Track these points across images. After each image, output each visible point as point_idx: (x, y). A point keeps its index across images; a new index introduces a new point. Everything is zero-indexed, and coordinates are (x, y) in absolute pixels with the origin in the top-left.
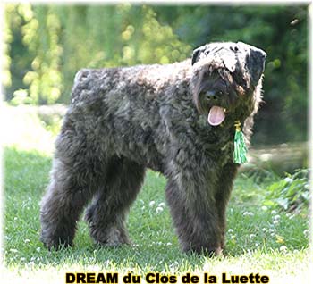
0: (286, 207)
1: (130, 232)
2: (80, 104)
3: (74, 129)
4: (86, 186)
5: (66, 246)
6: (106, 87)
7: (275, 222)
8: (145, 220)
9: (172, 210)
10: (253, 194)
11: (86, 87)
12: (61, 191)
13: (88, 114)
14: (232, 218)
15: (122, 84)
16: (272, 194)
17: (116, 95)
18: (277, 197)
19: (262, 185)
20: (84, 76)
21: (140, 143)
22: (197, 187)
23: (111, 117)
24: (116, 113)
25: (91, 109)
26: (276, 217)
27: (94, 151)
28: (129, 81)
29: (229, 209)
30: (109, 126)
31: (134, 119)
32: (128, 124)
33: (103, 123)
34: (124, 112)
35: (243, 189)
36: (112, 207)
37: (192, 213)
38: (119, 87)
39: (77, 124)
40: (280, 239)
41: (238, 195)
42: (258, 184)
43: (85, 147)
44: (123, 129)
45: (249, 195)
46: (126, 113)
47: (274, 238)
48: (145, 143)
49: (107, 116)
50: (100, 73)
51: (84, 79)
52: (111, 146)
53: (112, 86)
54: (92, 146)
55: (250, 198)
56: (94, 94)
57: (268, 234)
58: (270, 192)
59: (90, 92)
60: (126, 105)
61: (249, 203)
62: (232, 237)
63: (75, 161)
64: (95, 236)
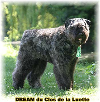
0: (93, 73)
1: (42, 83)
2: (25, 42)
3: (23, 50)
4: (28, 69)
5: (21, 88)
6: (33, 36)
7: (89, 79)
8: (47, 79)
9: (56, 75)
10: (82, 69)
11: (27, 36)
12: (20, 70)
13: (28, 45)
14: (75, 78)
15: (38, 35)
16: (88, 69)
17: (37, 39)
18: (90, 70)
19: (85, 66)
20: (26, 33)
21: (45, 55)
22: (64, 68)
23: (35, 46)
24: (37, 45)
25: (29, 43)
26: (89, 77)
27: (30, 58)
28: (40, 35)
29: (74, 75)
30: (35, 49)
31: (43, 47)
32: (41, 48)
33: (32, 48)
34: (39, 45)
35: (79, 68)
36: (36, 75)
37: (62, 77)
38: (37, 36)
39: (24, 49)
40: (91, 84)
41: (77, 70)
42: (84, 66)
43: (27, 56)
44: (39, 50)
45: (81, 70)
46: (40, 45)
47: (89, 84)
48: (46, 54)
49: (34, 46)
50: (31, 32)
51: (26, 34)
52: (36, 56)
53: (35, 36)
54: (29, 56)
55: (81, 71)
56: (30, 39)
57: (87, 83)
58: (87, 69)
59: (28, 38)
60: (40, 42)
61: (81, 72)
62: (75, 84)
63: (24, 61)
64: (31, 85)
